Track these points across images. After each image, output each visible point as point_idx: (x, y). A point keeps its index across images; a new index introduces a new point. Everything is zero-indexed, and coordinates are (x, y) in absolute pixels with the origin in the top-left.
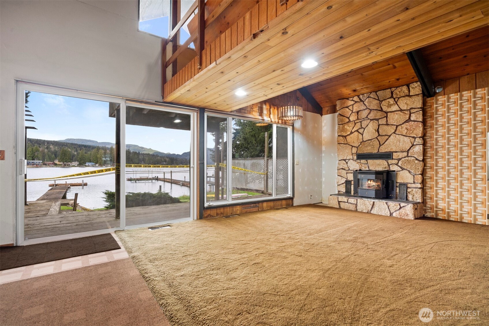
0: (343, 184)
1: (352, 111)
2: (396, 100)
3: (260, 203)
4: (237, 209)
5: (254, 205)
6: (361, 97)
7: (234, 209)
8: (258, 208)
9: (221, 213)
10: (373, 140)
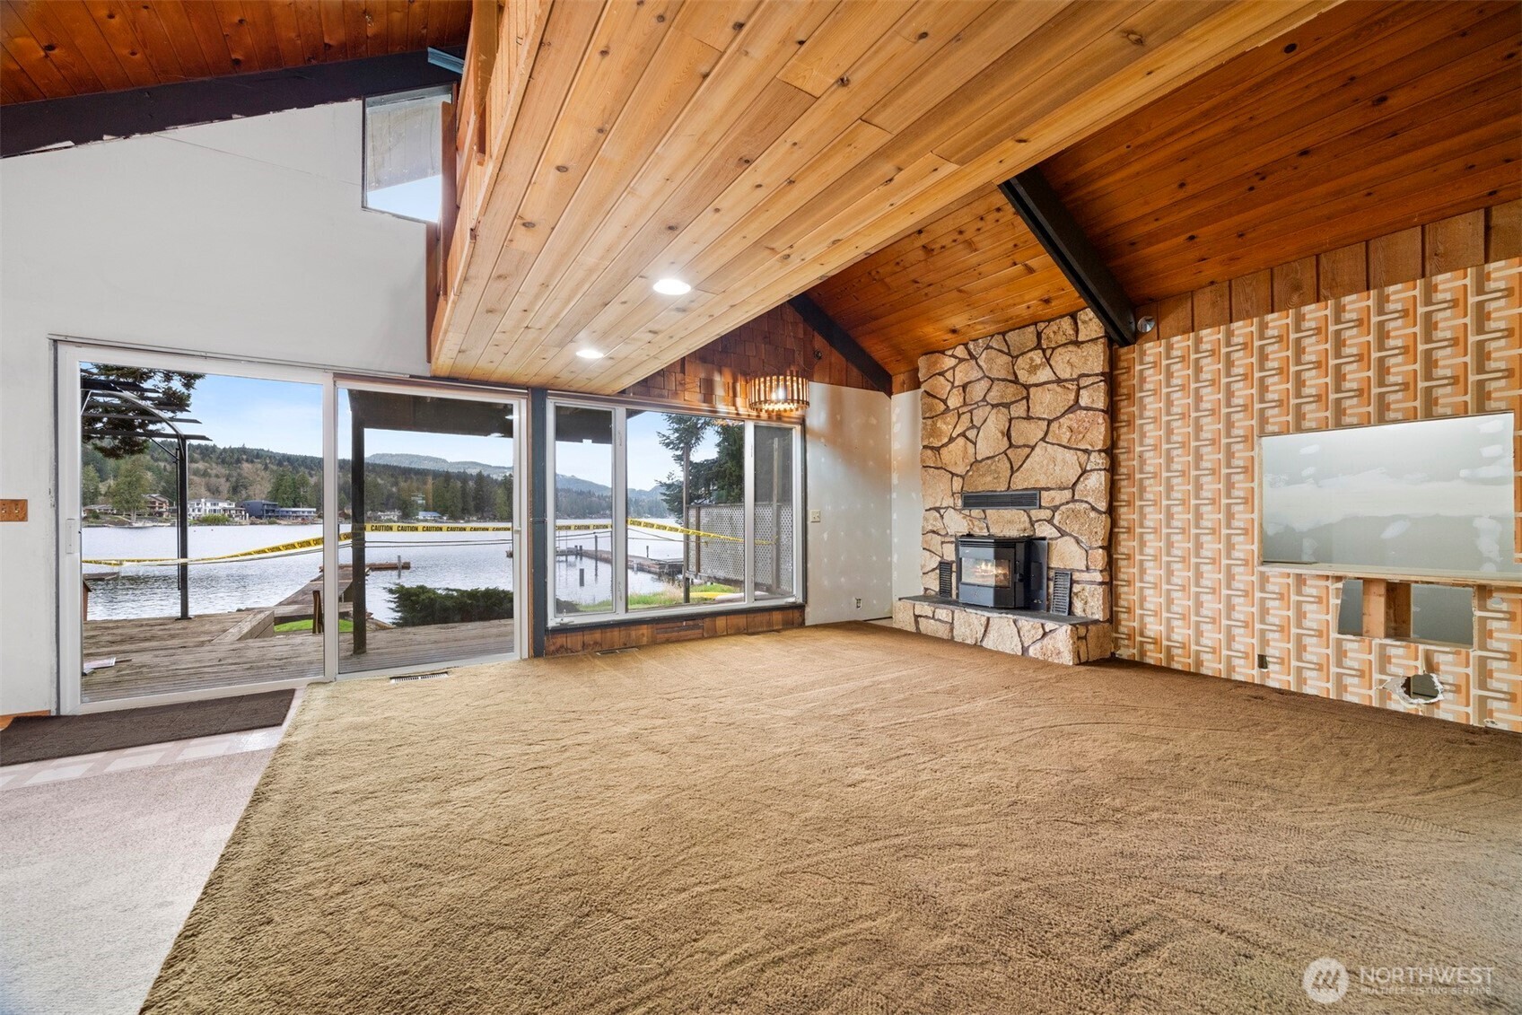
0: (934, 570)
1: (953, 383)
2: (1048, 352)
3: (707, 620)
4: (641, 632)
5: (691, 623)
6: (971, 346)
7: (633, 633)
8: (700, 631)
9: (596, 643)
10: (997, 459)
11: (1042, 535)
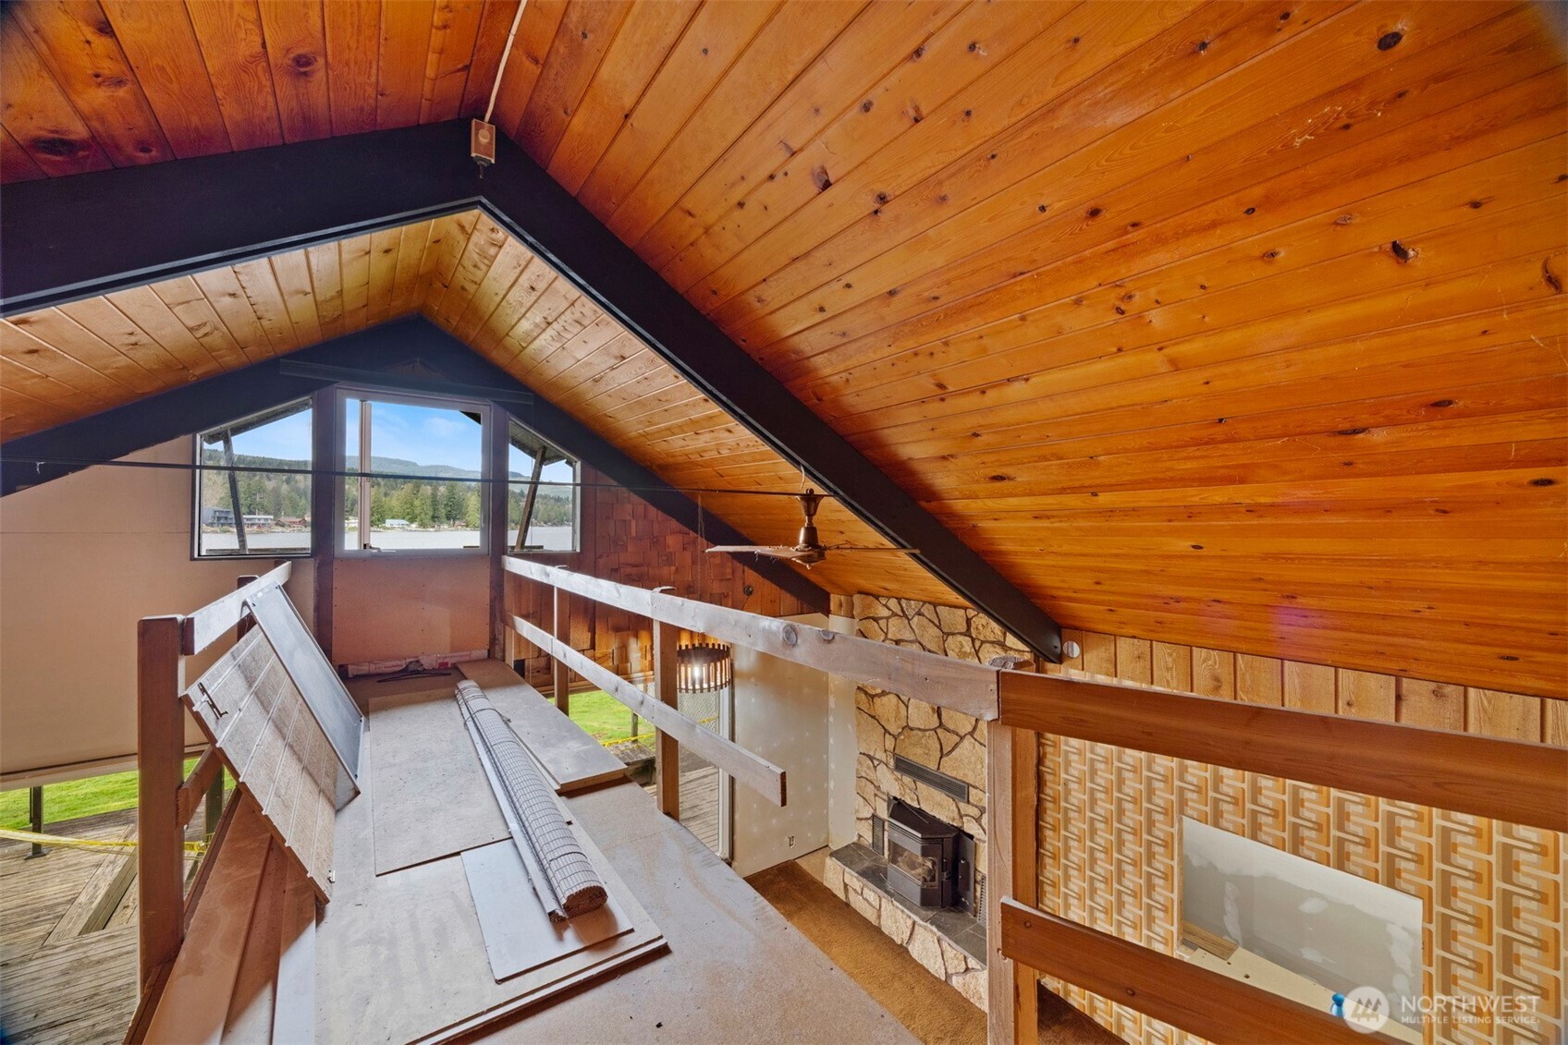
0: (867, 819)
1: (886, 634)
2: (977, 644)
6: (904, 603)
10: (927, 733)
11: (971, 832)
